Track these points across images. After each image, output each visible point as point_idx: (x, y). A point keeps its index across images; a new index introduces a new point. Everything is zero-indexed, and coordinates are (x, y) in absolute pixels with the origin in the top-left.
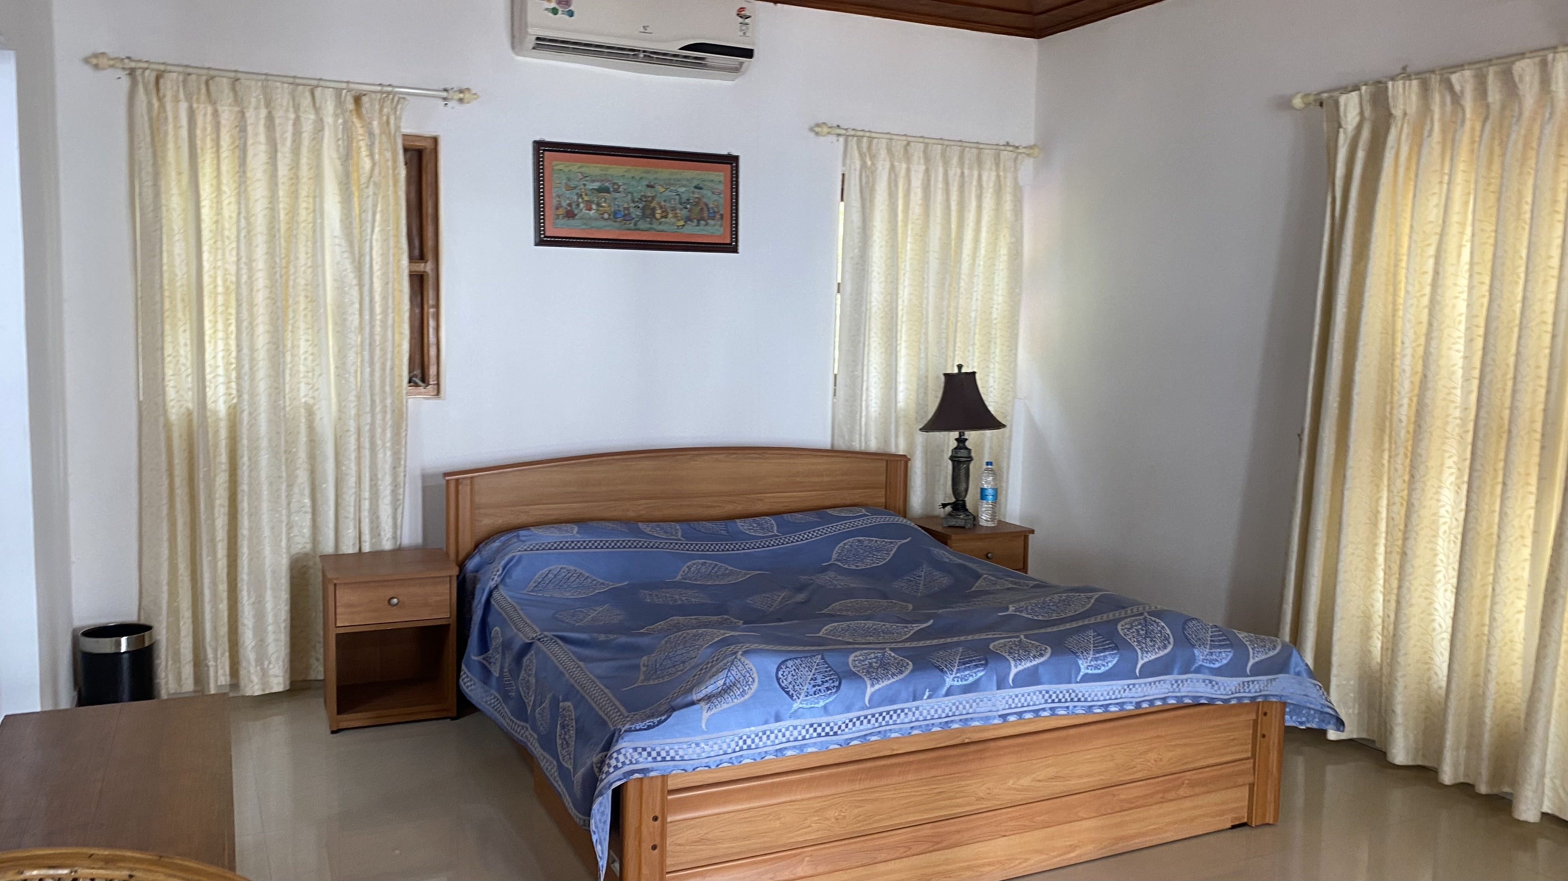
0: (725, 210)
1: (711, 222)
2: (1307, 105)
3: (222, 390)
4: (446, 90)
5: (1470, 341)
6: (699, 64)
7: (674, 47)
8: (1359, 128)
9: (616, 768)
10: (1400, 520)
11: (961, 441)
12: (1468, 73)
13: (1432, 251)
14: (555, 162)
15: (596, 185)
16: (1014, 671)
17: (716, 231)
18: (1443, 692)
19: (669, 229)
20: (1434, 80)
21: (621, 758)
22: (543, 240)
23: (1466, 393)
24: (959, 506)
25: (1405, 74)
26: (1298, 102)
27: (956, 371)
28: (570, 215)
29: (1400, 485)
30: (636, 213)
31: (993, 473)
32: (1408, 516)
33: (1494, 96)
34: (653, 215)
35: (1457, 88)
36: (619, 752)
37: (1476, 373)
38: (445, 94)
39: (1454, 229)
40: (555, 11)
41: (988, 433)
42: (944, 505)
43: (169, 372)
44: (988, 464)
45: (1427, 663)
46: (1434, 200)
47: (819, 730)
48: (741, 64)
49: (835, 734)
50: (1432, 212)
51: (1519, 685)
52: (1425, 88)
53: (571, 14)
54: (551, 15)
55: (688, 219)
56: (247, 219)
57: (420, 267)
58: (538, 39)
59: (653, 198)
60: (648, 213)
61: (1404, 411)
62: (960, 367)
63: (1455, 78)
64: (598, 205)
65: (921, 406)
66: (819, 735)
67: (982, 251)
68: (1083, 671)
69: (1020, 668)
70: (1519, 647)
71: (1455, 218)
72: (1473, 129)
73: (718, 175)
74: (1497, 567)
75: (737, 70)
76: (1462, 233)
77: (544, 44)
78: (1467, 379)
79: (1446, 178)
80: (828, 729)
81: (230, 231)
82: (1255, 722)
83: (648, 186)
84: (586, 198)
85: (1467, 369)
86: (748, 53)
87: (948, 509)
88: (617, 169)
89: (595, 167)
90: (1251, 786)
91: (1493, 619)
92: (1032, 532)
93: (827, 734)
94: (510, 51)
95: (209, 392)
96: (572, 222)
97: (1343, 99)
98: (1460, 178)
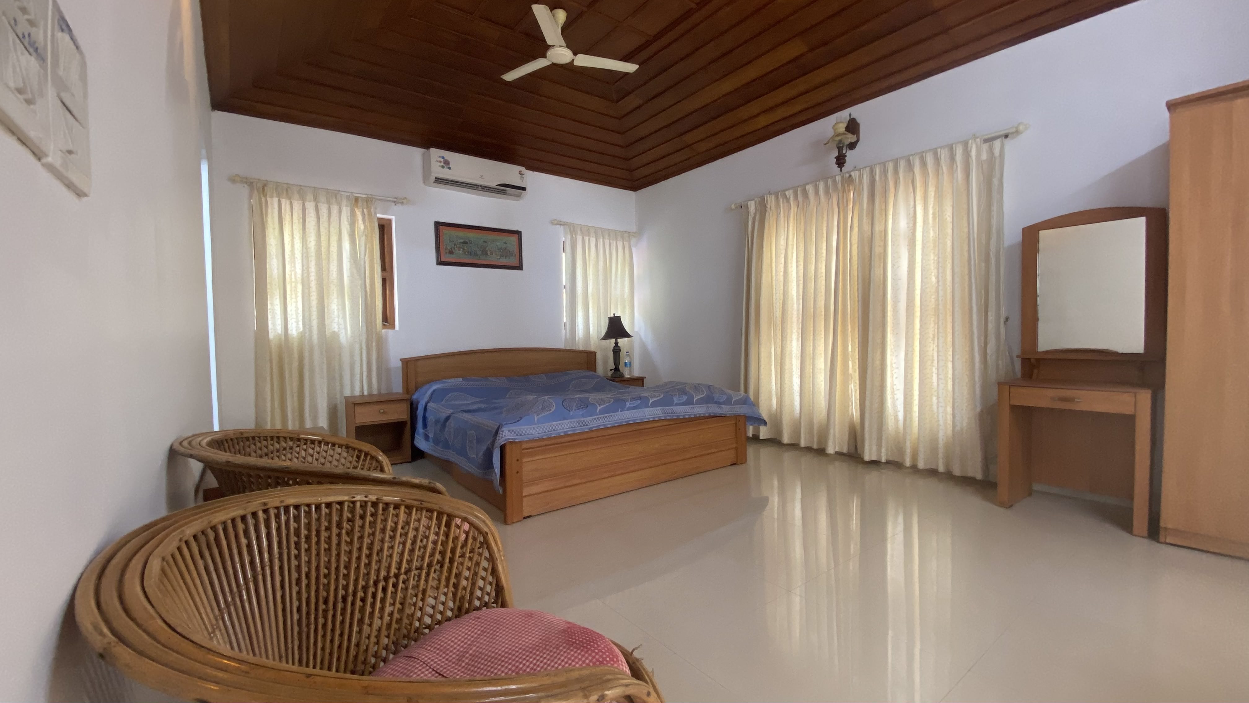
0: (516, 251)
1: (510, 257)
2: (736, 208)
3: (294, 325)
4: (396, 198)
5: (798, 286)
6: (503, 192)
7: (493, 184)
8: (755, 214)
9: (502, 437)
10: (779, 352)
11: (616, 343)
12: (791, 191)
13: (783, 256)
14: (444, 231)
15: (462, 241)
16: (651, 401)
17: (514, 261)
18: (798, 415)
19: (494, 260)
20: (780, 194)
21: (504, 434)
22: (440, 263)
23: (798, 304)
24: (617, 369)
25: (770, 193)
26: (733, 207)
27: (613, 316)
28: (451, 252)
29: (779, 341)
30: (479, 253)
31: (629, 356)
32: (782, 351)
33: (800, 198)
34: (486, 254)
35: (788, 196)
36: (503, 431)
37: (801, 297)
38: (395, 200)
39: (790, 247)
40: (443, 167)
41: (626, 339)
42: (611, 370)
43: (269, 317)
44: (627, 352)
45: (792, 405)
46: (782, 237)
47: (581, 423)
48: (521, 193)
49: (587, 425)
50: (782, 242)
51: (824, 408)
52: (777, 198)
53: (450, 168)
54: (441, 168)
55: (501, 256)
56: (306, 249)
57: (385, 274)
58: (436, 178)
59: (487, 246)
60: (485, 253)
61: (778, 314)
62: (614, 314)
63: (787, 193)
64: (463, 249)
65: (599, 332)
66: (581, 426)
67: (619, 273)
68: (675, 402)
69: (653, 400)
70: (823, 394)
71: (790, 243)
72: (794, 211)
73: (514, 239)
74: (814, 365)
75: (519, 196)
76: (793, 248)
77: (440, 181)
78: (798, 300)
79: (786, 229)
80: (584, 423)
81: (298, 255)
82: (736, 424)
83: (484, 242)
84: (458, 246)
85: (798, 296)
86: (524, 189)
87: (613, 371)
88: (471, 235)
89: (461, 233)
90: (736, 449)
91: (813, 384)
92: (645, 378)
93: (584, 425)
94: (422, 184)
95: (289, 326)
96: (452, 255)
97: (749, 203)
98: (791, 228)
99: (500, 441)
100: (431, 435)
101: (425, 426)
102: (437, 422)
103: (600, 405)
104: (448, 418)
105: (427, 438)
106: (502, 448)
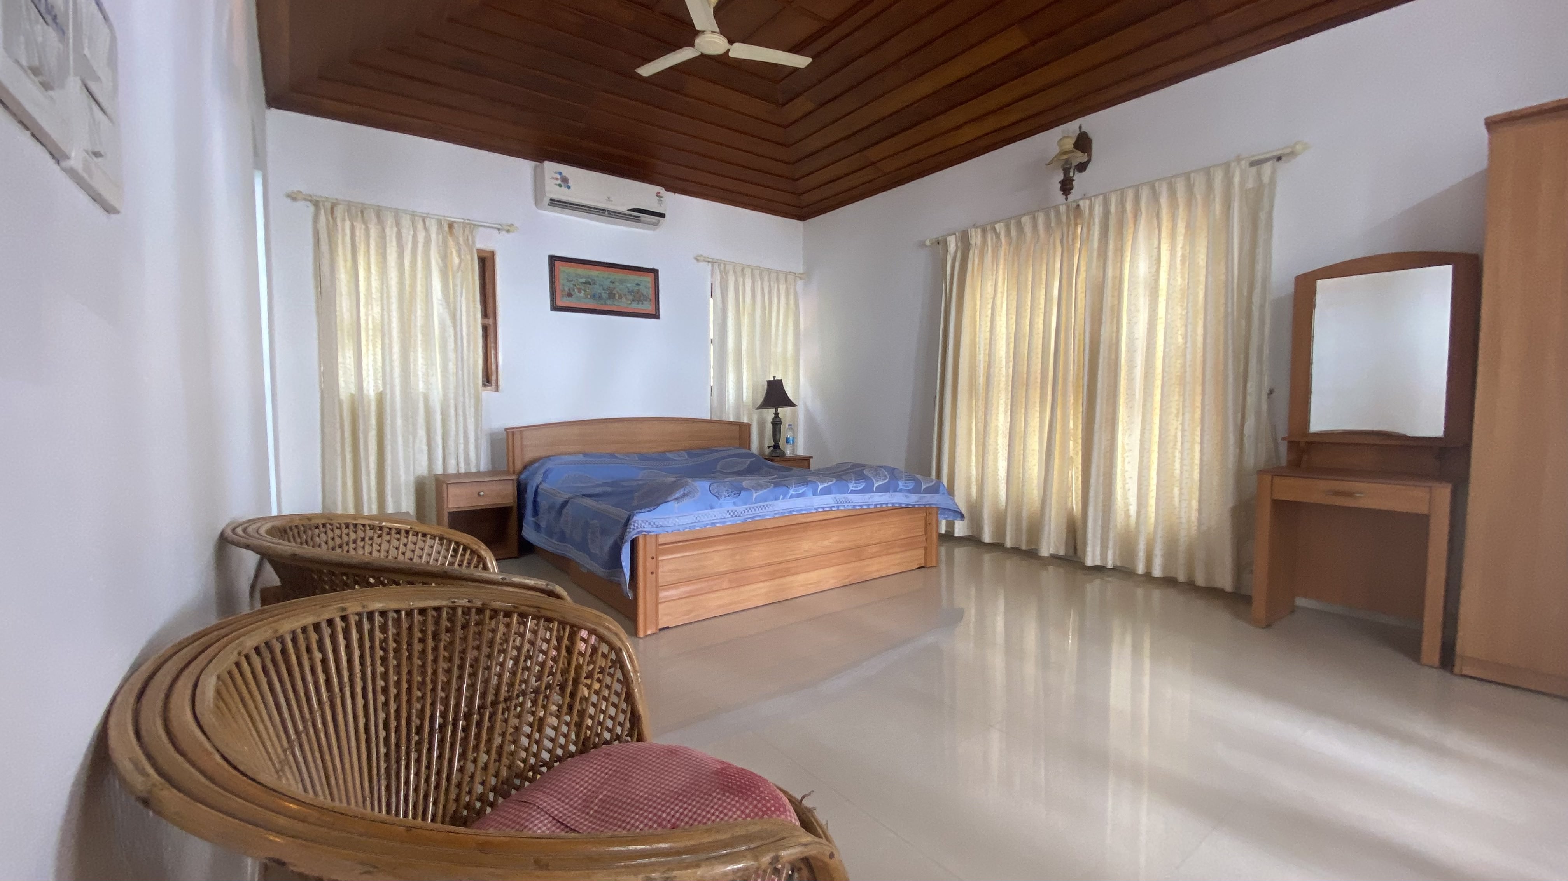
0: (652, 296)
1: (645, 303)
2: (932, 244)
3: (372, 383)
4: (500, 225)
5: (1008, 345)
6: (637, 219)
7: (624, 209)
8: (956, 252)
9: (634, 529)
10: (981, 429)
11: (776, 414)
12: (1002, 224)
13: (990, 306)
14: (561, 267)
15: (583, 280)
16: (820, 487)
17: (648, 307)
18: (1004, 508)
19: (623, 305)
20: (988, 228)
21: (636, 525)
22: (555, 308)
23: (1007, 368)
24: (776, 446)
25: (975, 226)
26: (928, 243)
27: (772, 379)
28: (570, 295)
29: (981, 414)
30: (604, 296)
31: (792, 429)
32: (985, 427)
33: (1014, 233)
34: (614, 298)
35: (998, 231)
36: (635, 522)
37: (1011, 359)
38: (499, 227)
39: (999, 295)
40: (560, 186)
41: (789, 409)
42: (769, 447)
43: (341, 373)
44: (789, 425)
45: (996, 495)
46: (990, 283)
47: (732, 514)
48: (659, 221)
49: (740, 516)
50: (990, 289)
51: (1037, 499)
52: (984, 231)
53: (569, 187)
54: (558, 187)
55: (633, 300)
56: (387, 287)
57: (486, 321)
58: (551, 200)
59: (614, 288)
60: (611, 295)
61: (981, 380)
62: (774, 377)
63: (997, 226)
64: (585, 291)
65: (754, 400)
66: (732, 517)
67: (781, 324)
69: (823, 486)
70: (1036, 482)
71: (999, 290)
72: (1005, 249)
73: (648, 279)
74: (1025, 445)
75: (656, 224)
76: (1002, 297)
77: (556, 203)
78: (1007, 362)
79: (995, 272)
80: (736, 514)
81: (375, 294)
82: (926, 517)
83: (611, 282)
84: (578, 287)
85: (1007, 357)
86: (662, 215)
87: (772, 448)
88: (594, 273)
89: (582, 271)
90: (925, 548)
91: (1024, 468)
92: (812, 457)
93: (736, 516)
94: (534, 207)
95: (365, 385)
96: (570, 299)
97: (948, 238)
98: (1001, 272)
99: (632, 534)
100: (543, 524)
101: (536, 513)
102: (551, 508)
103: (757, 490)
104: (566, 503)
105: (537, 527)
106: (634, 543)
